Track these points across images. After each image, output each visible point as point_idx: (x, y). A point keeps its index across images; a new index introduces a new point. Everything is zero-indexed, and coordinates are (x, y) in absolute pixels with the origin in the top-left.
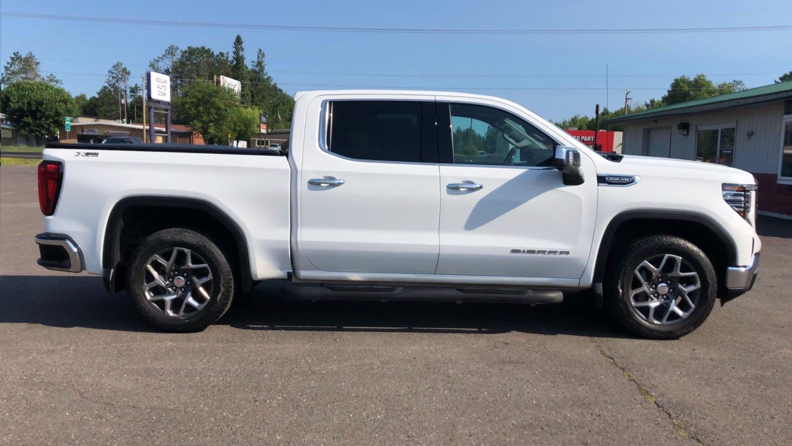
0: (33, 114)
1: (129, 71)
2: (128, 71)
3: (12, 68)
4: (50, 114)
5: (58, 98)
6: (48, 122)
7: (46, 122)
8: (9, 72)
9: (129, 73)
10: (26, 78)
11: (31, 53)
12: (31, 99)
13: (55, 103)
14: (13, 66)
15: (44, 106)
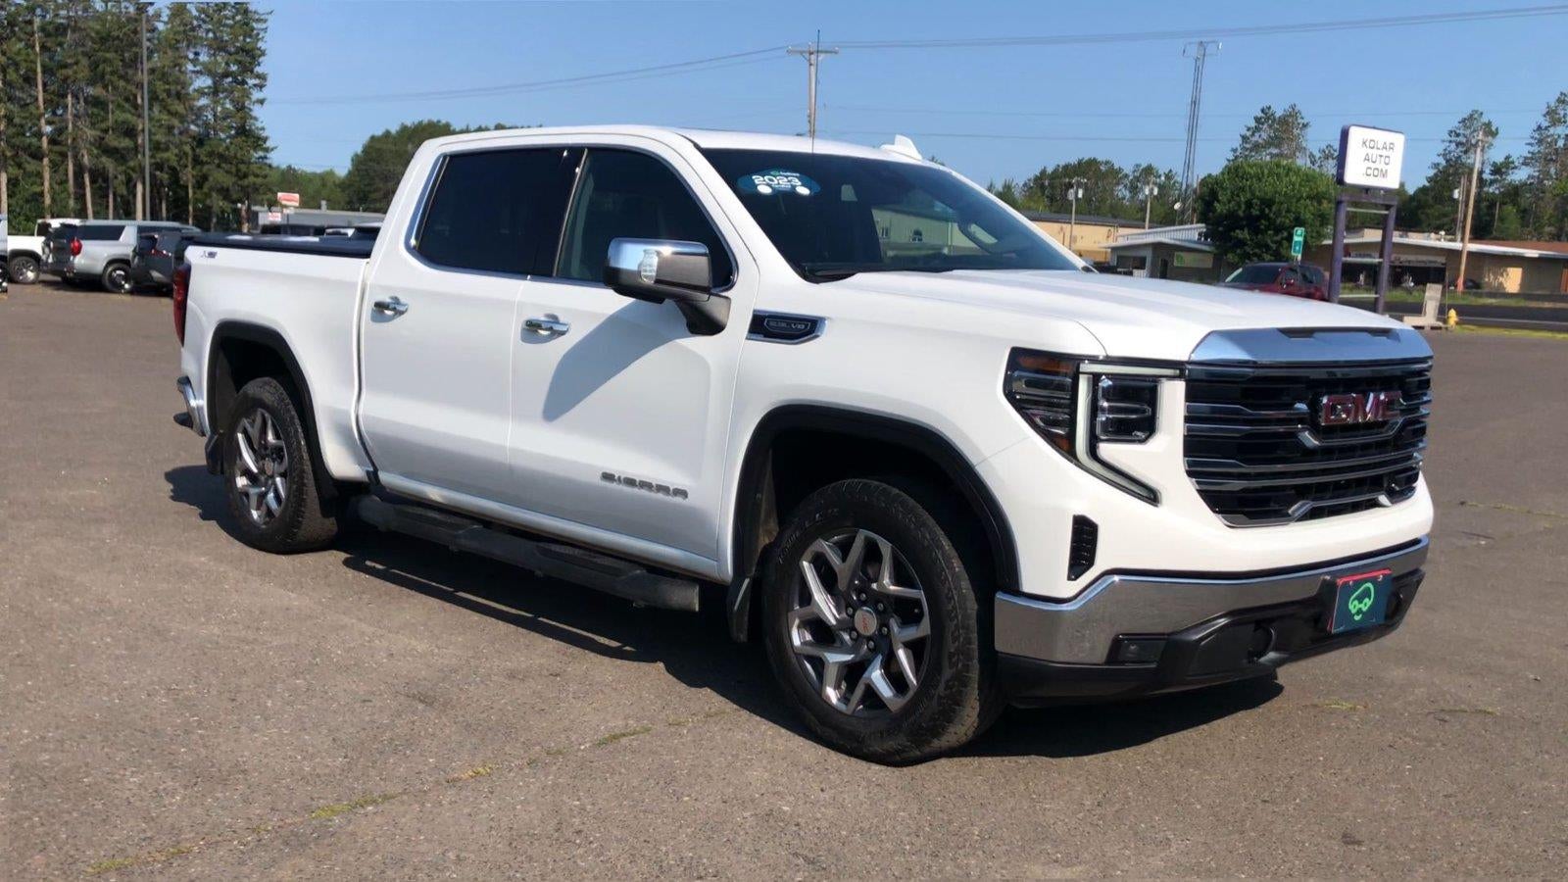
0: (1252, 223)
1: (1497, 129)
2: (1493, 129)
3: (1256, 138)
4: (1284, 222)
5: (1305, 191)
6: (1278, 238)
7: (1276, 238)
8: (1248, 146)
9: (1494, 134)
10: (1280, 155)
11: (1293, 107)
12: (1253, 194)
13: (1298, 200)
14: (1257, 135)
15: (1274, 208)
